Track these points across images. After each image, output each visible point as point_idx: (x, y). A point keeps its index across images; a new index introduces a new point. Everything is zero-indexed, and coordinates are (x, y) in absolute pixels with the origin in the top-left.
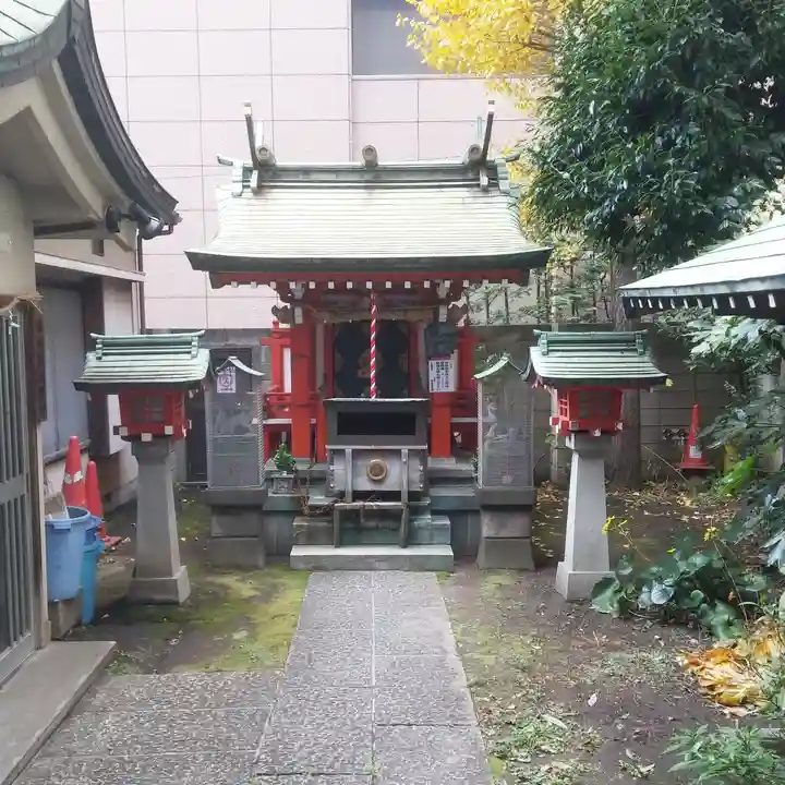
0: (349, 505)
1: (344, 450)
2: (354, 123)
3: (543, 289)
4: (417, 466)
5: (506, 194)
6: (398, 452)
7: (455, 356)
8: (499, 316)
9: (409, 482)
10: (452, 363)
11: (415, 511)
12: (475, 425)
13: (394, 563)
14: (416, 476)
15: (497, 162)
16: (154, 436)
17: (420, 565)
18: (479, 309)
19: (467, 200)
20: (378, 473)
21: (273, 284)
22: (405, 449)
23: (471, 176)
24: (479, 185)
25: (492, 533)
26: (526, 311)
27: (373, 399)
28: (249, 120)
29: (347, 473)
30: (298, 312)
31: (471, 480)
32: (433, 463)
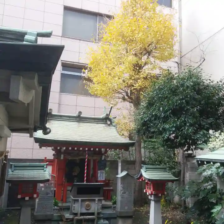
0: (79, 218)
1: (78, 200)
2: (59, 104)
4: (100, 204)
5: (114, 126)
6: (94, 200)
9: (98, 209)
11: (99, 218)
14: (100, 207)
15: (111, 118)
16: (29, 198)
19: (105, 127)
20: (88, 206)
22: (97, 199)
23: (104, 121)
24: (107, 124)
27: (85, 183)
29: (79, 207)
30: (62, 156)
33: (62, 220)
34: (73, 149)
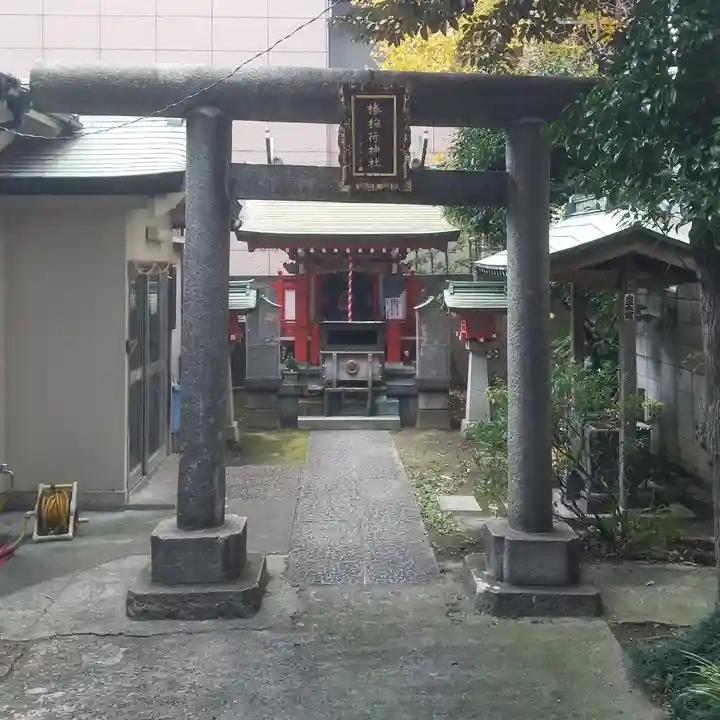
0: (334, 389)
1: (332, 354)
3: (473, 247)
4: (378, 365)
6: (366, 356)
7: (403, 295)
8: (440, 266)
9: (373, 375)
10: (402, 299)
11: (377, 394)
12: (415, 341)
13: (364, 426)
14: (377, 371)
15: (431, 167)
17: (379, 426)
18: (425, 261)
20: (354, 368)
21: (288, 250)
22: (370, 354)
25: (424, 407)
26: (461, 263)
27: (350, 321)
28: (268, 141)
29: (333, 369)
30: (301, 266)
31: (412, 376)
32: (388, 366)
33: (303, 396)
34: (330, 251)
